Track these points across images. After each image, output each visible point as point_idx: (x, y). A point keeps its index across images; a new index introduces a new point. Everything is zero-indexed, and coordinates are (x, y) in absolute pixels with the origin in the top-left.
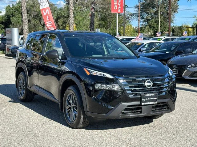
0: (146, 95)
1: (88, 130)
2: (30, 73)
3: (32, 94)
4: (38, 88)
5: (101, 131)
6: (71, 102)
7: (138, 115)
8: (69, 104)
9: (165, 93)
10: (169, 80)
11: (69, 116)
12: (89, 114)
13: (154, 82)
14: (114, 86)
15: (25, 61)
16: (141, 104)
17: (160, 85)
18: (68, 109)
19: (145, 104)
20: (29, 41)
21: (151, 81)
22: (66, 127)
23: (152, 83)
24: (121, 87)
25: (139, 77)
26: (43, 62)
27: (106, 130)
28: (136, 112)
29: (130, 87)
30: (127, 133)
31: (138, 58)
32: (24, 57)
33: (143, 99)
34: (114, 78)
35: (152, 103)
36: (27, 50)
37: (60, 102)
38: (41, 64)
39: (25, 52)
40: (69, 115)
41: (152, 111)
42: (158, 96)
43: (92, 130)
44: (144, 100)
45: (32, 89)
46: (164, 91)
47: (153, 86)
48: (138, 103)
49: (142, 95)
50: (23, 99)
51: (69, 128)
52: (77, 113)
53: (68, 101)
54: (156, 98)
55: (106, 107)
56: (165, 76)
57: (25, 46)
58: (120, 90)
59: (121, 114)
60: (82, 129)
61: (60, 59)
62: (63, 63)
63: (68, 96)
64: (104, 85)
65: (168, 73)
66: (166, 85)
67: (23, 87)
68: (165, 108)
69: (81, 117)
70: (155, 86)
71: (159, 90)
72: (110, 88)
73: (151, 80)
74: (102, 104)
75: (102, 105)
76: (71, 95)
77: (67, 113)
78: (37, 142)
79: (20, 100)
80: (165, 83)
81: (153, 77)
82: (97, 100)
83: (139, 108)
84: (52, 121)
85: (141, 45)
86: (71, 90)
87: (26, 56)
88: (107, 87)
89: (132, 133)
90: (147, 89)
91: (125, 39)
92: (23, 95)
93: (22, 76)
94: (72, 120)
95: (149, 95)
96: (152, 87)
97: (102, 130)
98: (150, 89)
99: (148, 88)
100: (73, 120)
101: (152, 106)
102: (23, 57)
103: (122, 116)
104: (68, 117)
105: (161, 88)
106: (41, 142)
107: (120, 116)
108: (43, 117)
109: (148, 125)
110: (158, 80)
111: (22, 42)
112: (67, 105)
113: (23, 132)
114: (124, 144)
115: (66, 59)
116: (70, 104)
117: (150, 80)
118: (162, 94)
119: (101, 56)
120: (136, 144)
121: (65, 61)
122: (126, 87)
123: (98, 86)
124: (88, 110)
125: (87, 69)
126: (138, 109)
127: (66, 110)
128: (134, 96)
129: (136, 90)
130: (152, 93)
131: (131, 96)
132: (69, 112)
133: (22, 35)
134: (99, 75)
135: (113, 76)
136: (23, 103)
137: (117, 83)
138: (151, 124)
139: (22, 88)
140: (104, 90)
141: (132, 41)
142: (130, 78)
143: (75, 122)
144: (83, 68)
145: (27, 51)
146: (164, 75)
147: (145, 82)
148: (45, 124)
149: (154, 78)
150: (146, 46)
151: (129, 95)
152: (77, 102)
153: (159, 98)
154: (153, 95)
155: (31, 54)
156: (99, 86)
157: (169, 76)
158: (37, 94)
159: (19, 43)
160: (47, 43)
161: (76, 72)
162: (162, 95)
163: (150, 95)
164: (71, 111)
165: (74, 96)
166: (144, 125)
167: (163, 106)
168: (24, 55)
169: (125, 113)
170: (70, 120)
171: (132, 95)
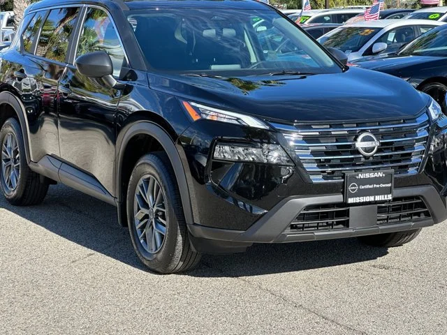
0: (361, 176)
1: (196, 278)
2: (35, 124)
3: (42, 181)
4: (58, 164)
5: (235, 280)
6: (149, 199)
7: (338, 232)
8: (143, 207)
9: (417, 169)
10: (428, 131)
11: (145, 240)
12: (199, 232)
13: (383, 138)
14: (269, 151)
15: (20, 86)
16: (347, 200)
17: (402, 148)
18: (141, 220)
19: (358, 201)
20: (27, 28)
21: (374, 135)
22: (136, 270)
23: (378, 140)
24: (288, 155)
25: (340, 126)
26: (70, 87)
27: (248, 278)
28: (332, 224)
29: (314, 153)
30: (309, 285)
31: (343, 72)
32: (15, 74)
33: (351, 188)
34: (268, 128)
35: (378, 198)
36: (25, 53)
37: (118, 200)
38: (65, 94)
39: (19, 60)
40: (144, 237)
41: (378, 222)
42: (395, 178)
43: (209, 276)
44: (354, 190)
45: (42, 167)
46: (414, 165)
47: (379, 150)
48: (338, 198)
49: (348, 174)
50: (15, 196)
51: (144, 272)
52: (165, 230)
53: (140, 196)
54: (390, 185)
55: (249, 210)
56: (416, 122)
57: (17, 43)
58: (285, 163)
59: (288, 231)
60: (182, 276)
61: (116, 78)
62: (126, 90)
63: (141, 182)
64: (241, 149)
65: (428, 113)
66: (419, 147)
67: (15, 163)
68: (418, 214)
69: (176, 240)
70: (385, 149)
71: (399, 161)
72: (257, 157)
73: (375, 132)
74: (236, 202)
75: (238, 205)
76: (149, 179)
77: (138, 231)
78: (55, 308)
79: (7, 199)
80: (418, 141)
81: (379, 125)
82: (220, 191)
83: (341, 213)
84: (99, 256)
85: (374, 34)
86: (148, 164)
87: (22, 71)
88: (250, 154)
89: (322, 283)
90: (363, 159)
91: (327, 18)
92: (15, 184)
93: (10, 129)
94: (154, 249)
95: (368, 175)
96: (376, 152)
97: (237, 276)
98: (371, 158)
99: (365, 157)
100: (156, 249)
101: (379, 207)
102: (12, 76)
103: (291, 235)
104: (142, 241)
105: (403, 155)
106: (67, 308)
107: (285, 235)
108: (73, 244)
109: (372, 262)
110: (397, 133)
111: (10, 30)
112: (139, 209)
113: (16, 283)
114: (296, 311)
115: (134, 77)
116: (146, 206)
117: (372, 133)
118: (407, 172)
119: (236, 67)
120: (328, 310)
121: (130, 83)
122: (304, 154)
123: (224, 152)
124: (197, 221)
125: (193, 104)
126: (339, 214)
127: (137, 221)
128: (325, 178)
129: (329, 160)
130: (379, 169)
131: (317, 179)
132: (143, 227)
133: (11, 10)
134: (225, 121)
135: (266, 123)
136: (15, 208)
137: (278, 144)
138: (380, 260)
139: (12, 164)
140: (239, 161)
141: (350, 23)
142: (313, 127)
143: (160, 256)
144: (180, 100)
145: (24, 55)
146: (414, 120)
147: (355, 140)
148: (77, 262)
149: (382, 128)
150: (391, 38)
151: (312, 177)
152: (165, 199)
153: (399, 184)
154: (380, 174)
155: (35, 66)
156: (226, 152)
157: (429, 121)
158: (55, 182)
159: (3, 34)
160: (81, 32)
161: (161, 115)
162: (407, 177)
163: (372, 175)
164: (148, 225)
165: (156, 182)
166: (360, 263)
167: (410, 207)
168: (14, 69)
169: (300, 228)
170: (147, 250)
171: (321, 177)
